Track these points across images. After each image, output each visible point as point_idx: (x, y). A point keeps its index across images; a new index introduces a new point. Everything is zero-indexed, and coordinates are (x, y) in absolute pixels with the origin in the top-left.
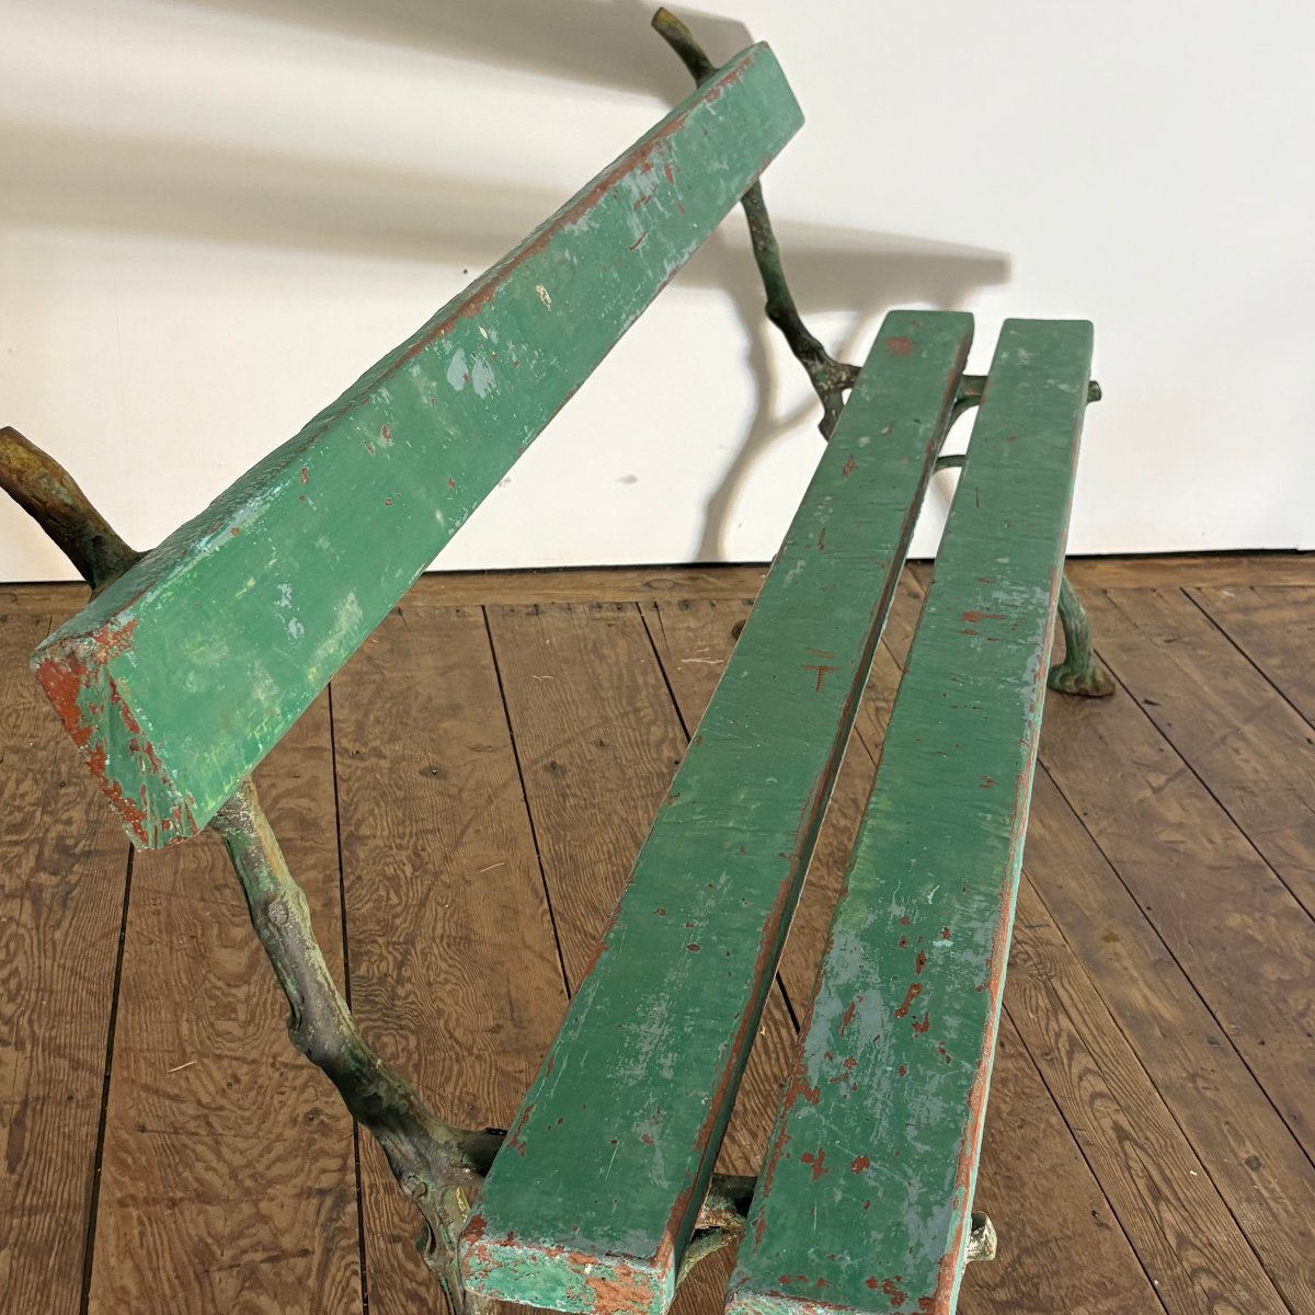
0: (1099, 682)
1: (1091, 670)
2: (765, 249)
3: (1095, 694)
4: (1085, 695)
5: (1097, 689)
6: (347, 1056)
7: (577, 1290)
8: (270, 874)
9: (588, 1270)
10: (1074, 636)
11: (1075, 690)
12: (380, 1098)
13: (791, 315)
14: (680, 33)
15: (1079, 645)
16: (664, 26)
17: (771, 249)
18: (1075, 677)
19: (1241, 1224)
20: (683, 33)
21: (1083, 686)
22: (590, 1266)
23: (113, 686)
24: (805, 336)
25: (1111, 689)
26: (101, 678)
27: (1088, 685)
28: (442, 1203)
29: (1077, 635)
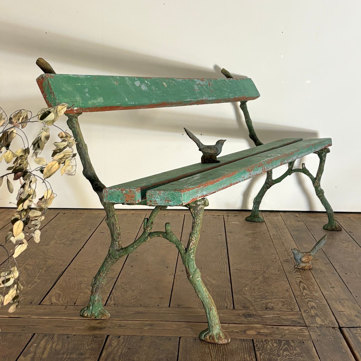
0: (336, 227)
1: (334, 224)
2: (248, 120)
3: (336, 230)
4: (333, 230)
5: (336, 229)
6: (93, 176)
7: (122, 197)
8: (80, 138)
9: (124, 192)
10: (329, 214)
11: (330, 229)
12: (98, 184)
13: (255, 137)
14: (227, 73)
15: (331, 217)
16: (224, 72)
17: (249, 120)
18: (331, 226)
19: (323, 294)
20: (228, 73)
21: (332, 228)
22: (124, 191)
23: (48, 82)
24: (258, 141)
25: (340, 229)
26: (47, 80)
27: (334, 227)
28: (109, 208)
29: (330, 214)
